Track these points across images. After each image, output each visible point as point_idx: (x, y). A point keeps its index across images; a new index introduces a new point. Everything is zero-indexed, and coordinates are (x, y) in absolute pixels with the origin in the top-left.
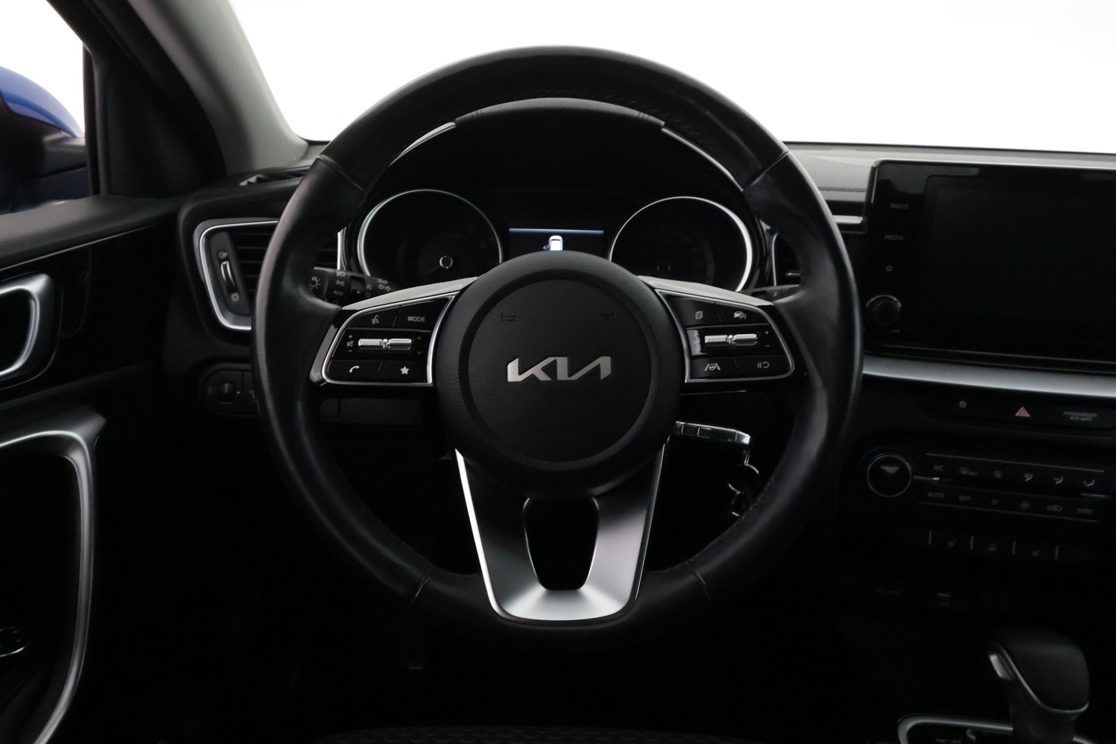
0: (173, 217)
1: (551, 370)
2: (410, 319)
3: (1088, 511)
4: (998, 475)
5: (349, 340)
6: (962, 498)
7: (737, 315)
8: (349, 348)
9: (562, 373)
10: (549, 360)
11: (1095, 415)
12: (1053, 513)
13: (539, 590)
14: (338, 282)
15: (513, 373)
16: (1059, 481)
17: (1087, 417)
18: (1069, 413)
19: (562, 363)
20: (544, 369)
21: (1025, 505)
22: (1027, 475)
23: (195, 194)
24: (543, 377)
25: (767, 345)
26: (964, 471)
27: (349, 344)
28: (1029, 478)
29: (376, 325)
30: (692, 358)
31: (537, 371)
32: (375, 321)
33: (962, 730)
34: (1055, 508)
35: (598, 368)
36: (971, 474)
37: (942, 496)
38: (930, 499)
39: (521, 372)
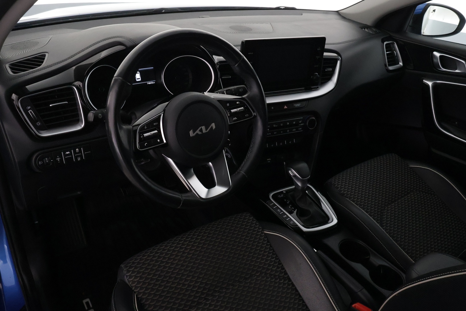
1: (201, 130)
2: (154, 124)
3: (301, 129)
4: (282, 125)
5: (141, 136)
6: (275, 133)
7: (237, 103)
8: (142, 138)
9: (204, 131)
10: (200, 128)
12: (294, 131)
15: (191, 133)
16: (294, 123)
17: (299, 105)
18: (295, 105)
19: (203, 128)
20: (200, 131)
21: (288, 131)
22: (288, 123)
24: (200, 133)
25: (246, 109)
26: (274, 126)
27: (142, 137)
29: (146, 129)
30: (228, 117)
31: (198, 132)
32: (146, 128)
33: (282, 192)
35: (212, 127)
36: (276, 126)
37: (270, 134)
38: (268, 135)
39: (194, 133)
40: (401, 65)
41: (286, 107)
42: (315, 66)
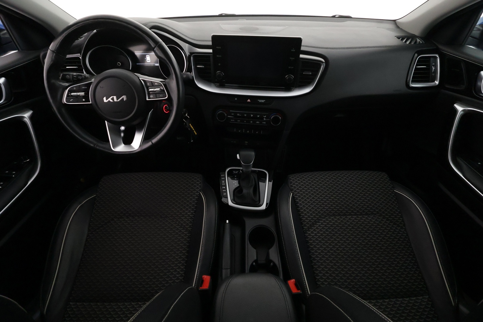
0: (39, 56)
1: (113, 99)
2: (83, 88)
3: (265, 123)
4: (245, 115)
5: (69, 93)
6: (238, 121)
7: (156, 84)
8: (70, 95)
9: (115, 100)
10: (112, 97)
11: (265, 101)
12: (257, 124)
13: (123, 145)
14: (74, 76)
15: (105, 100)
16: (258, 116)
17: (263, 101)
18: (259, 100)
19: (115, 97)
20: (111, 99)
21: (251, 122)
23: (44, 49)
24: (111, 101)
26: (238, 115)
28: (252, 116)
31: (110, 99)
32: (75, 89)
34: (258, 122)
35: (123, 98)
36: (240, 115)
37: (234, 120)
38: (232, 121)
39: (107, 100)
40: (436, 83)
41: (249, 101)
42: (289, 67)
